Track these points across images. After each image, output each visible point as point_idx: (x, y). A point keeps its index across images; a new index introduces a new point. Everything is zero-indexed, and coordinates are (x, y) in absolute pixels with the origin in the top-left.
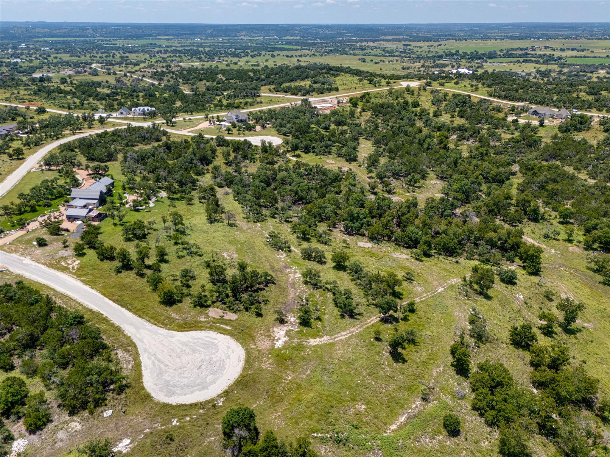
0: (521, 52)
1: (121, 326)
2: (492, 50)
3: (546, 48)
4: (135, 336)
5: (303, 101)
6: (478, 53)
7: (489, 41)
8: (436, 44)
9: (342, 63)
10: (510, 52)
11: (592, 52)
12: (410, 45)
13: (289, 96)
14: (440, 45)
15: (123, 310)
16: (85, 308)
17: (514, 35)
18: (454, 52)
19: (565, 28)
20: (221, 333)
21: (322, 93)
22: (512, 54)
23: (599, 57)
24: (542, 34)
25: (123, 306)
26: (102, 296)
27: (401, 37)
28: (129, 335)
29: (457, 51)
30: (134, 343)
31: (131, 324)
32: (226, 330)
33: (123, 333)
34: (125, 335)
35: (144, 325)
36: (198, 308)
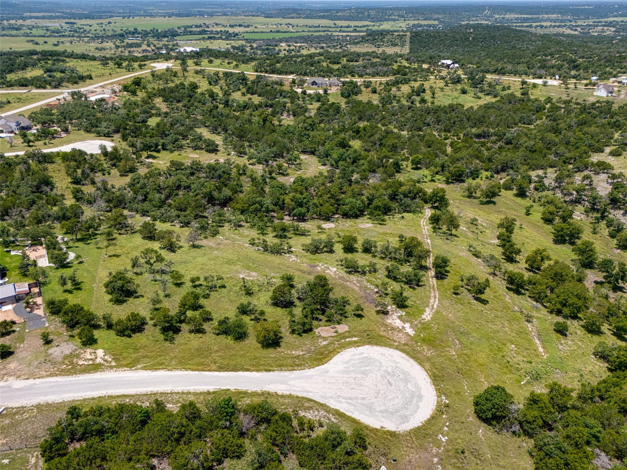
0: (198, 29)
1: (264, 389)
2: (170, 28)
3: (217, 24)
4: (294, 391)
5: (73, 94)
6: (157, 30)
7: (157, 18)
8: (105, 21)
9: (10, 46)
10: (188, 30)
11: (256, 27)
12: (74, 23)
13: (49, 90)
14: (110, 23)
15: (241, 373)
16: (195, 394)
17: (175, 11)
18: (132, 30)
19: (215, 5)
20: (358, 346)
21: (76, 83)
22: (191, 32)
23: (262, 32)
24: (199, 11)
25: (237, 370)
26: (197, 372)
27: (53, 14)
28: (288, 393)
29: (135, 29)
30: (303, 398)
31: (272, 382)
32: (356, 342)
33: (278, 395)
34: (283, 396)
35: (285, 376)
36: (304, 335)
